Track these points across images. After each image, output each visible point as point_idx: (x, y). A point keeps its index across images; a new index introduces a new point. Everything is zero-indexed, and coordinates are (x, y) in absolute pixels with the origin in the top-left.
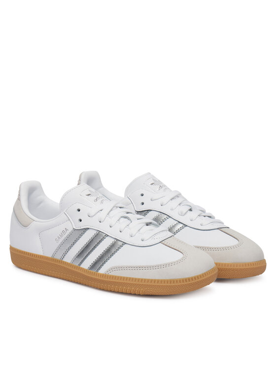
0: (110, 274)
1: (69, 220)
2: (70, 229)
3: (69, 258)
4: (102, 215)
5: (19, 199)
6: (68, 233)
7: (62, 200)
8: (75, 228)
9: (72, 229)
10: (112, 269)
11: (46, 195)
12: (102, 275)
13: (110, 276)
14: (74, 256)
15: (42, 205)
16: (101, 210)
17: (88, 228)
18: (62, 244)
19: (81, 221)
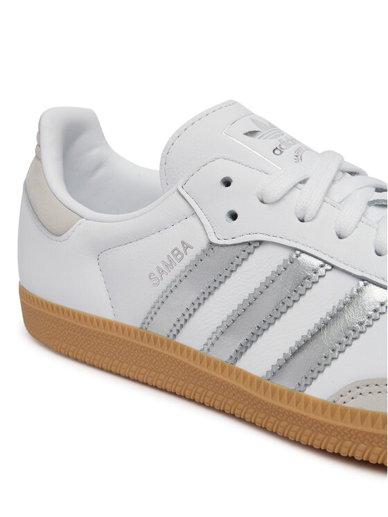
0: (351, 404)
1: (195, 213)
2: (199, 245)
3: (195, 336)
4: (308, 198)
5: (38, 158)
6: (191, 255)
7: (167, 152)
8: (215, 241)
9: (204, 245)
10: (359, 387)
11: (111, 146)
12: (322, 406)
13: (354, 413)
14: (214, 328)
15: (101, 173)
16: (303, 182)
17: (261, 242)
18: (171, 290)
19: (234, 216)
